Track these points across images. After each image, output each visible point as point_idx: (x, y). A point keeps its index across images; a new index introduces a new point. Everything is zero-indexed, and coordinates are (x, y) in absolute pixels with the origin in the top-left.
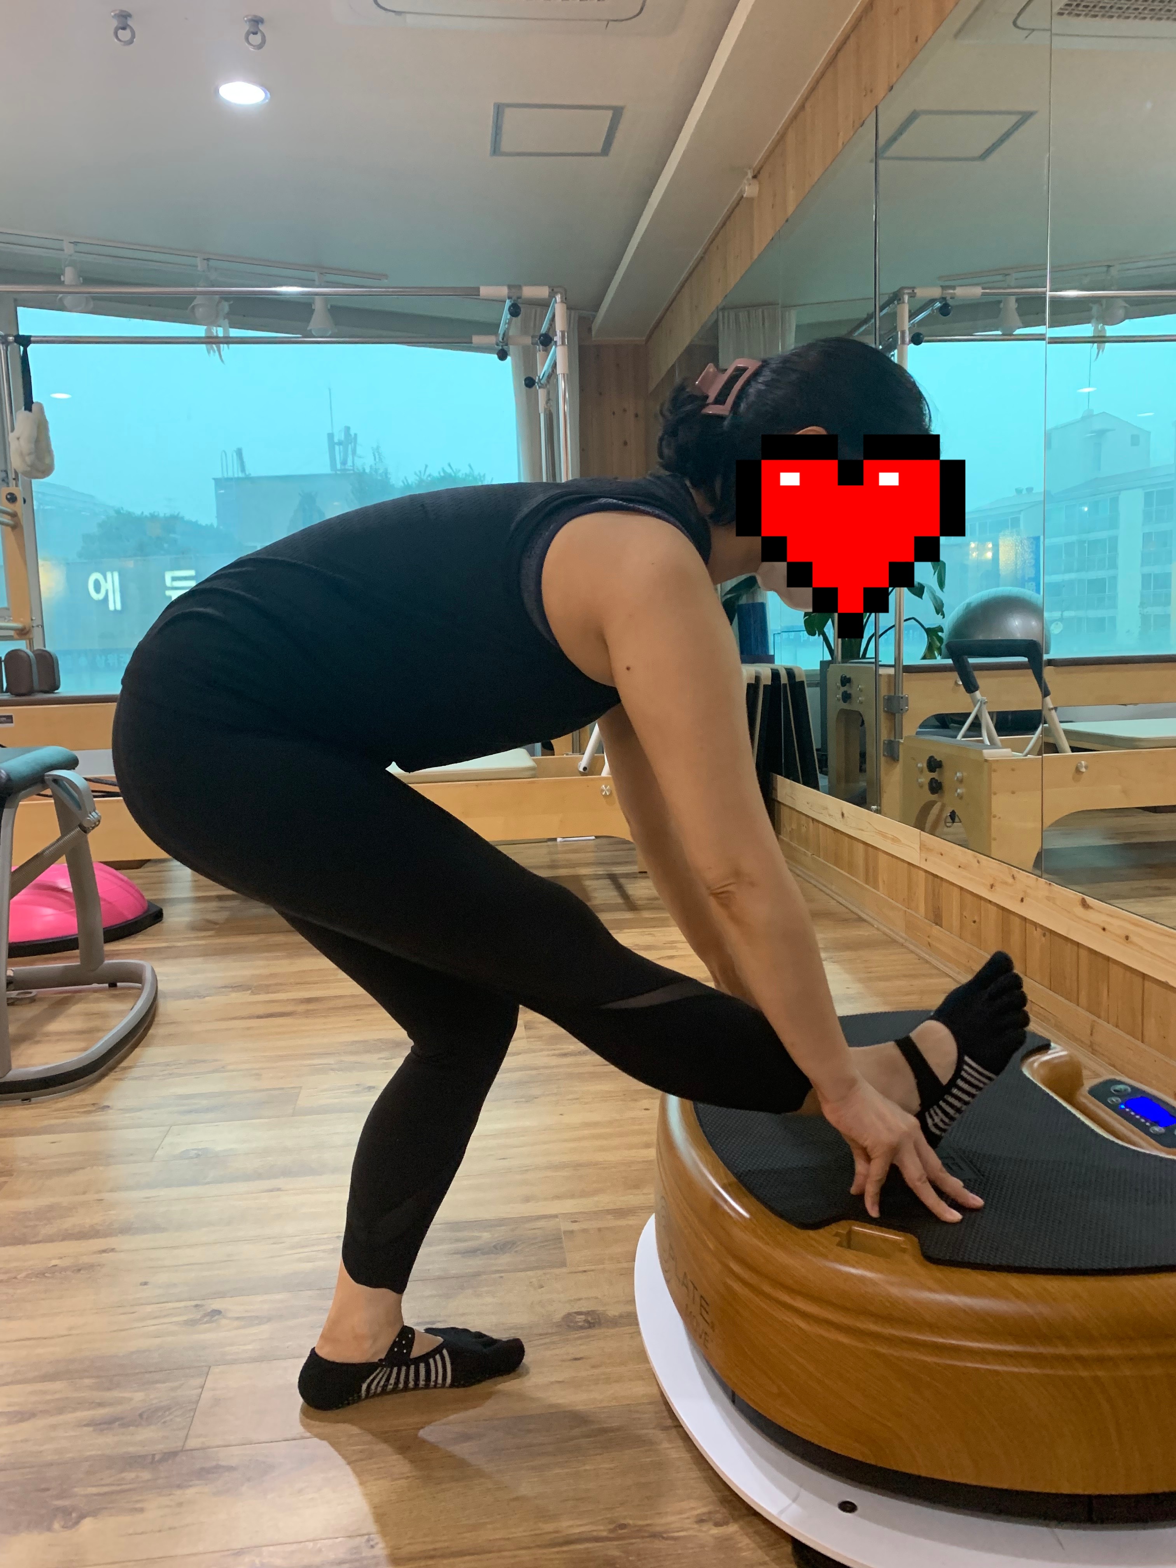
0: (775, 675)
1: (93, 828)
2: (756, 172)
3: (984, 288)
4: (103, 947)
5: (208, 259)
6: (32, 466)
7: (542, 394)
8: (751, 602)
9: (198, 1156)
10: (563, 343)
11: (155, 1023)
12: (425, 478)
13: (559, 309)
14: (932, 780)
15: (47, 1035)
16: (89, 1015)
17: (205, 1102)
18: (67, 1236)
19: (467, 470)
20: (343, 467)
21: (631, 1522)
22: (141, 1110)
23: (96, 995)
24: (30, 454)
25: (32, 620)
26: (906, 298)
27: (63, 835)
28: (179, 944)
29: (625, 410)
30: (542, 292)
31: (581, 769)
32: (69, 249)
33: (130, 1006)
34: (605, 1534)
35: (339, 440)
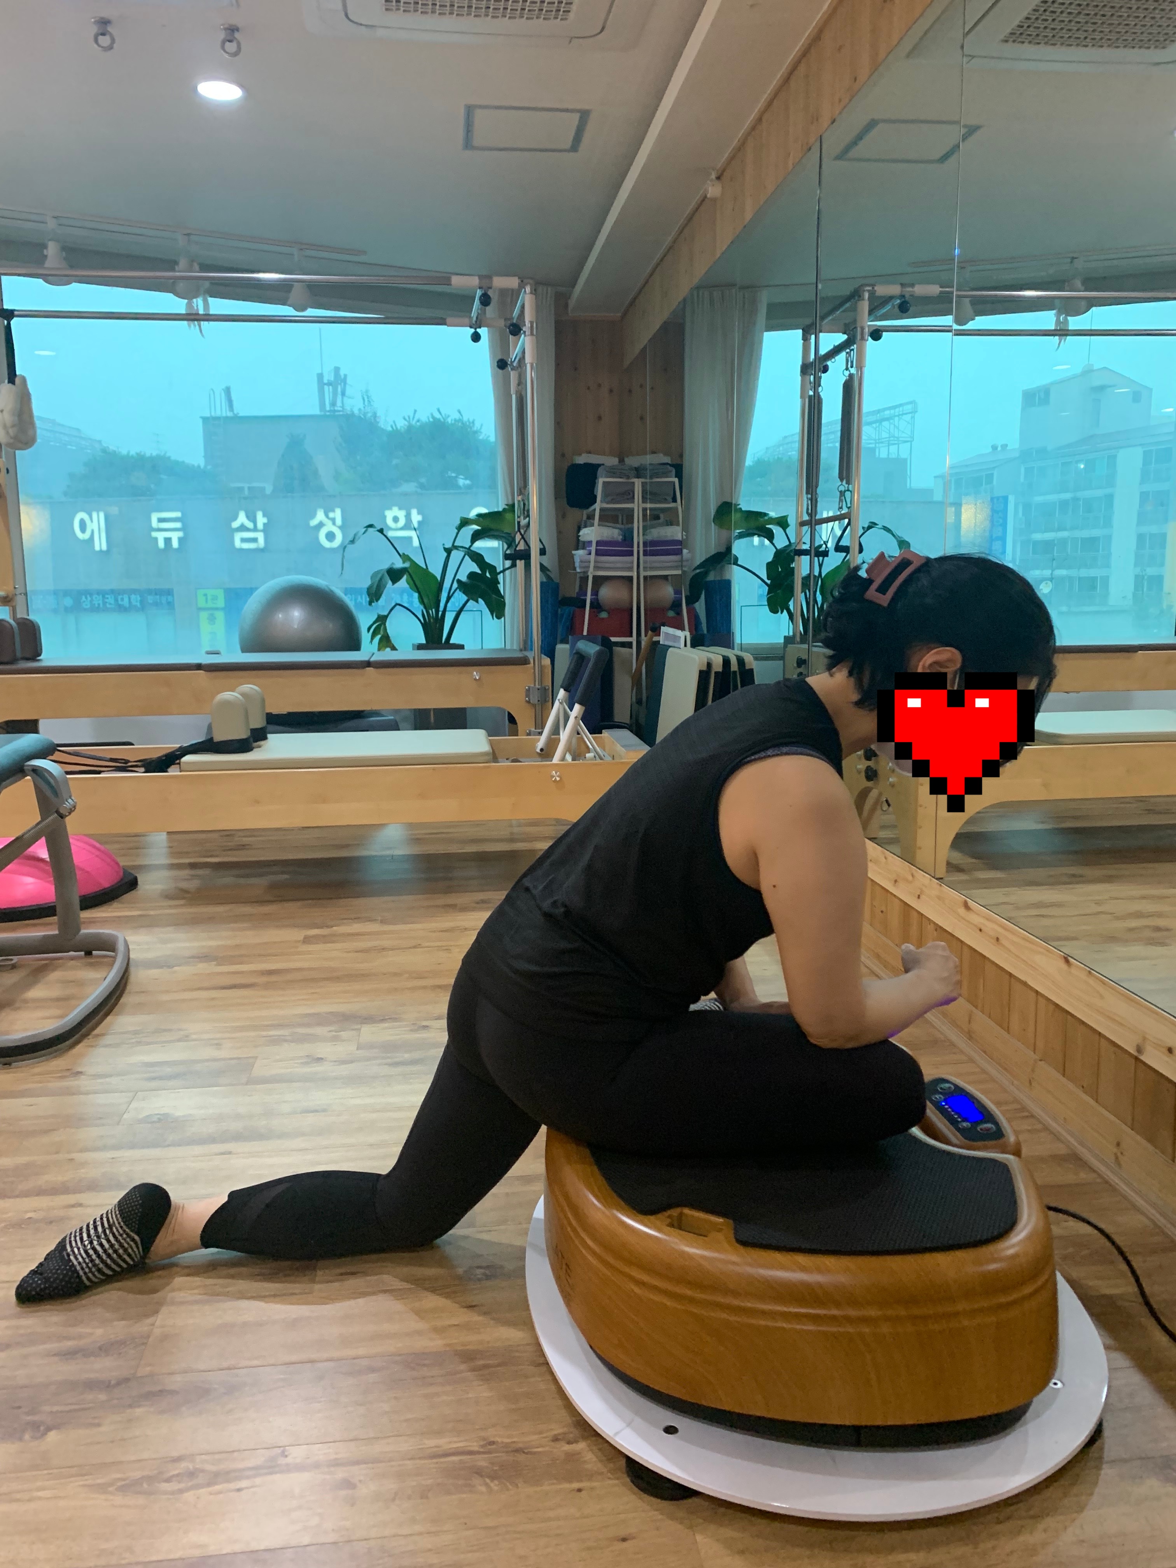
0: (726, 662)
1: (70, 813)
2: (720, 172)
3: (941, 287)
4: (79, 916)
5: (188, 235)
6: (15, 438)
7: (513, 376)
8: (718, 578)
9: (160, 1120)
10: (532, 334)
11: (127, 991)
12: (414, 423)
13: (527, 299)
14: (868, 769)
15: (26, 1001)
16: (66, 982)
17: (168, 1070)
18: (40, 1192)
19: (457, 416)
20: (332, 409)
21: (499, 1440)
22: (111, 1076)
23: (72, 962)
24: (13, 426)
25: (15, 588)
26: (866, 295)
27: (43, 820)
28: (152, 913)
29: (599, 385)
30: (512, 282)
31: (538, 750)
32: (51, 224)
33: (104, 974)
34: (476, 1449)
35: (328, 380)
